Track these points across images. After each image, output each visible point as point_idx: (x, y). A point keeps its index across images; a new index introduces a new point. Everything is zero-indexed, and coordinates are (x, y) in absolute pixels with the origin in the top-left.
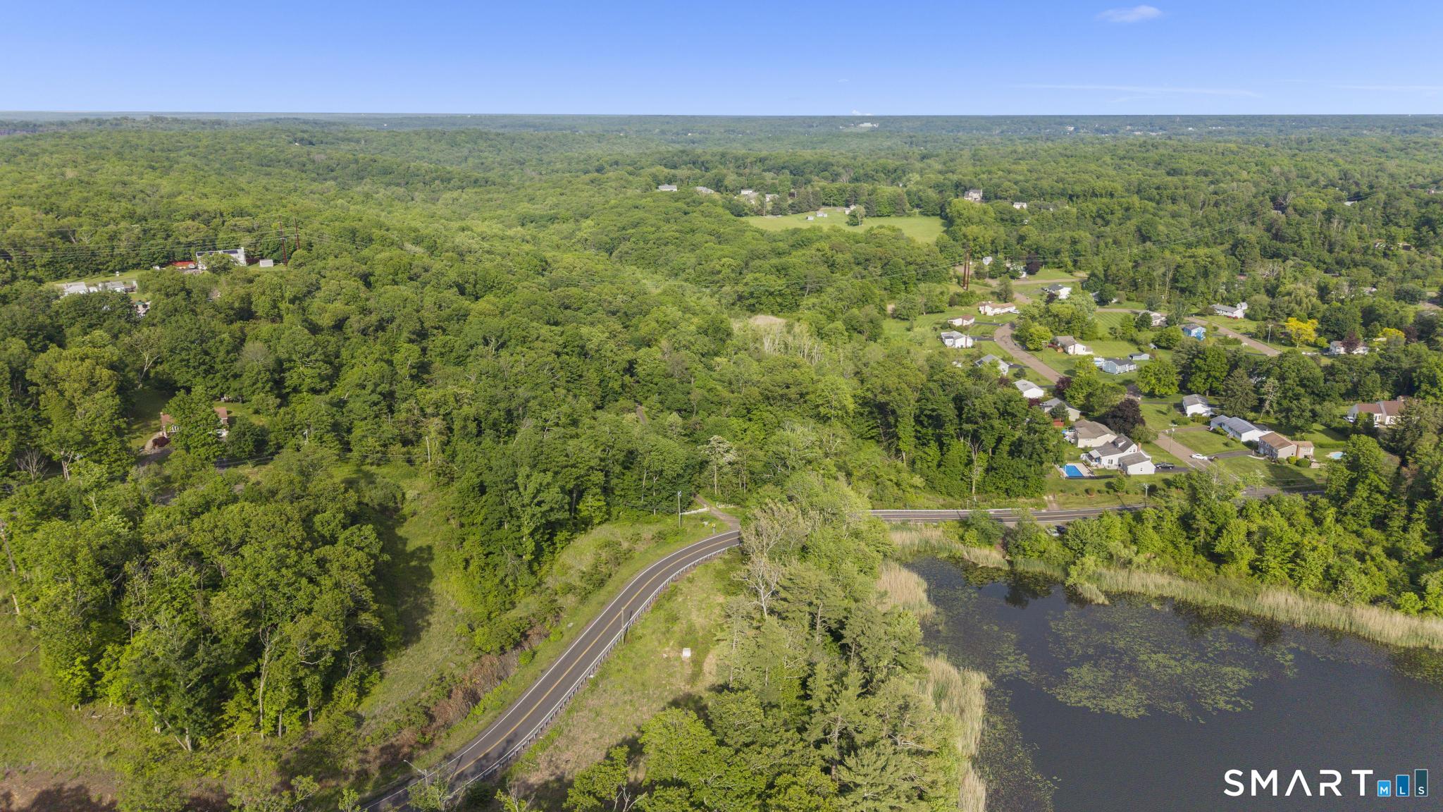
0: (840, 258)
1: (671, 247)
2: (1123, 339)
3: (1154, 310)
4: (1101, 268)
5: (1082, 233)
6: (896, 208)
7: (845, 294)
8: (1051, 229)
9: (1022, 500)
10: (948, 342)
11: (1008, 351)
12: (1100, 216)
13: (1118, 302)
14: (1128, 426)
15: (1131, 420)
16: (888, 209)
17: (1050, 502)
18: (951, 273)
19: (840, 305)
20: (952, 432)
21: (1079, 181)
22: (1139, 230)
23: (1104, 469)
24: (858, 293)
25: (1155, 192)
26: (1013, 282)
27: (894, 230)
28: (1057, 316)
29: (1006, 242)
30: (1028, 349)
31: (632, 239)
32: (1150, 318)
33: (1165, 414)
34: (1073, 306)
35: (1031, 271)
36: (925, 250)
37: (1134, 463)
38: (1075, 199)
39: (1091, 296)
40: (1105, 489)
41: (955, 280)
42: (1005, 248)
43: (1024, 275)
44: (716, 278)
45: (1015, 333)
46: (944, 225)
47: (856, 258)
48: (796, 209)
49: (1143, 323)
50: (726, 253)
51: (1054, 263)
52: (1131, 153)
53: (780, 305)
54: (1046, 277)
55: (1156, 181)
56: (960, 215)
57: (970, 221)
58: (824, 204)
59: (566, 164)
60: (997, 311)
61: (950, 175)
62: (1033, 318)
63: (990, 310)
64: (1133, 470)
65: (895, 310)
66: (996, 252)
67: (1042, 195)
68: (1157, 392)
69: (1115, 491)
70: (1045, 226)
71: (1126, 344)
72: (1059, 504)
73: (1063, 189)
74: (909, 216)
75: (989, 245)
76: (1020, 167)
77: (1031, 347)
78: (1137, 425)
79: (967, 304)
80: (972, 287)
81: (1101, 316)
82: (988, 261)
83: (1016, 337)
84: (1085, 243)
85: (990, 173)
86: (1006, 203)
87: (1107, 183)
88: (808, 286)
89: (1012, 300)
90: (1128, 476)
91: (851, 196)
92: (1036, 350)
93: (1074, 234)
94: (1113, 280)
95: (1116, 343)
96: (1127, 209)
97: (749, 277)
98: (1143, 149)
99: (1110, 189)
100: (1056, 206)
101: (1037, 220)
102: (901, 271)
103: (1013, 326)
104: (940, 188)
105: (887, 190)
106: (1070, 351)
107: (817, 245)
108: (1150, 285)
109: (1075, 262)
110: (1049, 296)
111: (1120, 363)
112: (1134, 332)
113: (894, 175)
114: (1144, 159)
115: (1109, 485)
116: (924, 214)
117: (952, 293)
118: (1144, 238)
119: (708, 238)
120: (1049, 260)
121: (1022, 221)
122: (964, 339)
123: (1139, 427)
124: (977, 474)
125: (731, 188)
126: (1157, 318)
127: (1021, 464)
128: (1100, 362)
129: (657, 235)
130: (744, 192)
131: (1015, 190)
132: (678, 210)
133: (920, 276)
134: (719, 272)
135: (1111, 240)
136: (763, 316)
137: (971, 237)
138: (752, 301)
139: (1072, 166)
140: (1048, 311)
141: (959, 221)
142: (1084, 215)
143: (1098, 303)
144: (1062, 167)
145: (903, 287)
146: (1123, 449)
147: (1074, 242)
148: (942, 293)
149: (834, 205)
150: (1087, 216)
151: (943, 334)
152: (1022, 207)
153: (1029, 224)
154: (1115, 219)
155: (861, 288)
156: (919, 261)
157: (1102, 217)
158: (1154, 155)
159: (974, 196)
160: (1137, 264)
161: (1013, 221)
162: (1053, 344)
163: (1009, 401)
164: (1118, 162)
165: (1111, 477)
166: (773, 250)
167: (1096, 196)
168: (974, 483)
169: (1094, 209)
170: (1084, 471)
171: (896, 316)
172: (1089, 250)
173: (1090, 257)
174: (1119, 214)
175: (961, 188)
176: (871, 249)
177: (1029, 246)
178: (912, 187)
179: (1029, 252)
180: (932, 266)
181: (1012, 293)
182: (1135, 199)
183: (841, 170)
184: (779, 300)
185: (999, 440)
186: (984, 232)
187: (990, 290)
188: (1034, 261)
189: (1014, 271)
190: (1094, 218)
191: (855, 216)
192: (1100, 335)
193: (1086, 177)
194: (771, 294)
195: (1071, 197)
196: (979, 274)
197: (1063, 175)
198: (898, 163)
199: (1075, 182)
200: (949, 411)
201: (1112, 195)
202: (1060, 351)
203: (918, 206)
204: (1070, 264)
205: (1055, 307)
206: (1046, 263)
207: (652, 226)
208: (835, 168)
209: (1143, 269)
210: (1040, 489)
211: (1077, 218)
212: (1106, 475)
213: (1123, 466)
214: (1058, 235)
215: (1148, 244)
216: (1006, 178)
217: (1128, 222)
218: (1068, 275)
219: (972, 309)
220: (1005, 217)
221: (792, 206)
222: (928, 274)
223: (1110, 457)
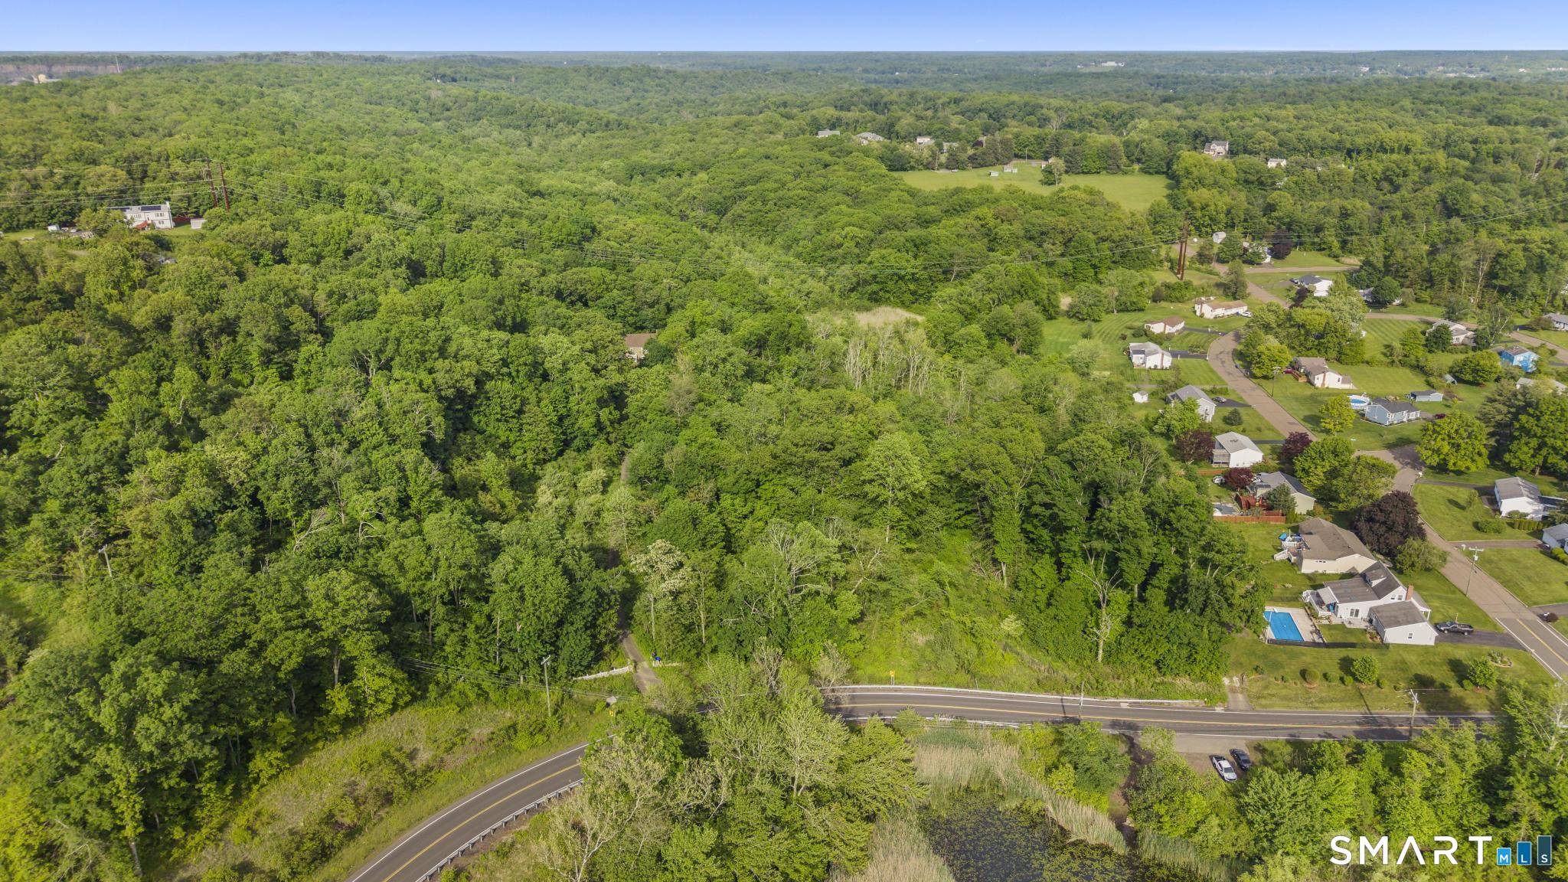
0: (1004, 229)
1: (794, 210)
2: (1403, 364)
3: (1456, 320)
4: (1380, 254)
5: (1358, 203)
6: (1109, 163)
7: (997, 282)
8: (1314, 194)
9: (1183, 682)
10: (1137, 359)
11: (1225, 377)
12: (1388, 179)
13: (1403, 305)
14: (1393, 539)
15: (1401, 529)
16: (1098, 164)
17: (1233, 690)
18: (1163, 253)
19: (987, 298)
20: (1076, 548)
21: (1363, 131)
22: (1443, 199)
23: (1341, 627)
24: (1014, 282)
25: (1469, 147)
26: (1248, 270)
27: (1091, 192)
28: (1303, 326)
29: (1247, 212)
30: (1253, 376)
31: (750, 199)
32: (1449, 334)
33: (1463, 508)
34: (1329, 313)
35: (1278, 254)
36: (1128, 222)
37: (1398, 623)
38: (1354, 155)
39: (1361, 295)
40: (1335, 672)
41: (1167, 264)
42: (1246, 220)
43: (1268, 259)
44: (833, 254)
45: (1240, 347)
46: (1169, 187)
47: (1027, 231)
48: (977, 162)
49: (1438, 340)
50: (854, 219)
51: (1313, 243)
52: (1441, 97)
53: (914, 293)
54: (1301, 262)
55: (1473, 132)
56: (1188, 173)
57: (1200, 182)
58: (1016, 156)
59: (729, 106)
60: (1220, 312)
61: (1189, 122)
62: (1267, 328)
63: (1210, 310)
64: (1394, 635)
65: (1072, 306)
66: (1233, 226)
67: (1310, 149)
68: (1451, 466)
69: (1356, 679)
70: (1303, 191)
71: (1407, 372)
72: (1249, 697)
73: (1339, 142)
74: (1125, 173)
75: (1222, 216)
76: (1284, 113)
77: (1257, 372)
78: (1410, 540)
79: (1178, 300)
80: (1189, 276)
81: (1372, 325)
82: (1220, 237)
83: (1240, 355)
84: (1361, 216)
85: (1242, 119)
86: (1256, 160)
87: (1402, 134)
88: (956, 269)
89: (1244, 297)
90: (1384, 646)
91: (1051, 146)
92: (1265, 377)
93: (1346, 203)
94: (1397, 271)
95: (1391, 370)
96: (1427, 170)
97: (875, 254)
98: (1458, 92)
99: (1405, 142)
100: (1325, 164)
101: (1296, 183)
102: (1089, 250)
103: (1238, 337)
104: (1170, 138)
105: (1100, 139)
106: (1318, 381)
107: (978, 212)
108: (1452, 281)
109: (1344, 243)
110: (1298, 292)
111: (1394, 407)
112: (1421, 352)
113: (1117, 121)
114: (1457, 103)
115: (1346, 665)
116: (1146, 171)
117: (1159, 284)
118: (1449, 211)
119: (840, 197)
120: (1307, 240)
121: (1274, 183)
122: (1159, 356)
123: (1414, 543)
124: (1109, 628)
125: (903, 134)
126: (1460, 332)
127: (1184, 621)
128: (1361, 402)
129: (781, 193)
130: (919, 140)
131: (1272, 142)
132: (818, 161)
133: (1117, 258)
134: (840, 246)
135: (1399, 213)
136: (889, 309)
137: (1197, 205)
138: (875, 287)
139: (1357, 111)
140: (1289, 317)
141: (1186, 182)
142: (1363, 177)
143: (1370, 305)
144: (1343, 113)
145: (1091, 272)
146: (1380, 591)
147: (1345, 214)
148: (1142, 284)
149: (1030, 157)
150: (1369, 178)
151: (1133, 345)
152: (1279, 165)
153: (1287, 188)
154: (1407, 185)
155: (1020, 275)
156: (1116, 236)
157: (1390, 181)
158: (1472, 99)
159: (1217, 151)
160: (1433, 252)
161: (1261, 183)
162: (1294, 368)
163: (1177, 504)
164: (1420, 106)
165: (1353, 645)
166: (918, 217)
167: (1385, 151)
168: (1101, 643)
169: (1379, 168)
170: (1304, 627)
171: (1073, 314)
172: (1365, 226)
173: (1365, 236)
174: (1415, 176)
175: (1200, 140)
176: (1050, 219)
177: (1278, 219)
178: (1135, 136)
179: (1279, 228)
180: (1136, 244)
181: (1244, 286)
182: (1441, 157)
183: (1052, 114)
184: (912, 287)
185: (1154, 569)
186: (1218, 197)
187: (1215, 279)
188: (1284, 240)
189: (1254, 253)
190: (1378, 182)
191: (1051, 173)
192: (1367, 357)
193: (1375, 125)
194: (901, 278)
195: (1349, 153)
196: (1203, 257)
197: (1342, 123)
198: (1126, 106)
199: (1357, 132)
200: (1074, 510)
201: (1407, 150)
202: (1303, 380)
203: (1139, 161)
204: (1336, 244)
205: (1301, 314)
206: (1301, 244)
207: (776, 181)
208: (1044, 111)
209: (1444, 257)
210: (1217, 664)
211: (1354, 181)
212: (1341, 641)
213: (1377, 623)
214: (1324, 204)
215: (1455, 221)
216: (1263, 127)
217: (1427, 188)
218: (1331, 261)
219: (1184, 307)
220: (1251, 178)
221: (972, 158)
222: (1129, 255)
223: (1355, 605)
